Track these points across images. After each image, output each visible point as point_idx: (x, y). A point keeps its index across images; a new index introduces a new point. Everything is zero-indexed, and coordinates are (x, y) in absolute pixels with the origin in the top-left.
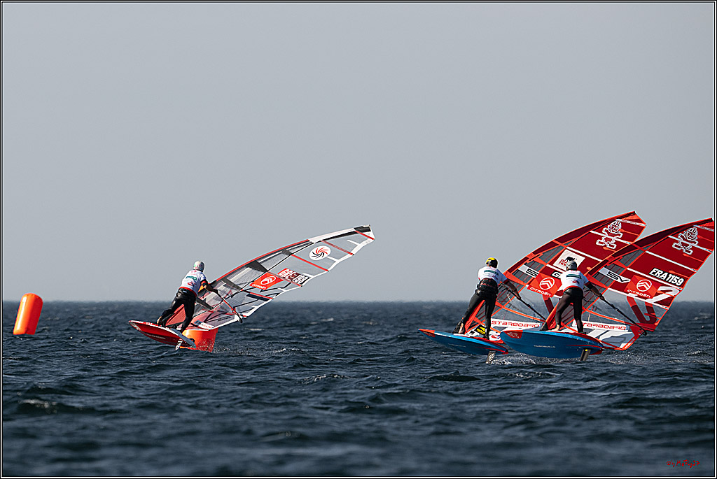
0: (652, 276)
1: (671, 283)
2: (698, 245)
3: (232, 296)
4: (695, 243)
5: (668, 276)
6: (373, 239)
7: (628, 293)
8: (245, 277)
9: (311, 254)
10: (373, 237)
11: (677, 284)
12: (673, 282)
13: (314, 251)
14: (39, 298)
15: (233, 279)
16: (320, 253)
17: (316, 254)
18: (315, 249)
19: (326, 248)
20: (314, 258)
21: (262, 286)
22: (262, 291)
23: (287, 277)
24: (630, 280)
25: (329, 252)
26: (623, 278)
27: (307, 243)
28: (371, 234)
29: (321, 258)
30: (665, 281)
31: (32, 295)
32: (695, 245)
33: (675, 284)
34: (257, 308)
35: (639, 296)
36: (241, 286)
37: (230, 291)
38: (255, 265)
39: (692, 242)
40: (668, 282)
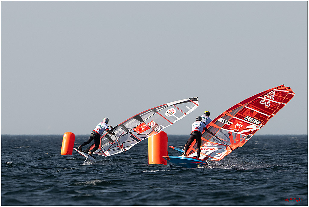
0: (245, 120)
1: (254, 123)
2: (274, 100)
3: (124, 135)
4: (272, 99)
5: (253, 120)
6: (198, 105)
7: (230, 130)
8: (132, 124)
9: (166, 113)
10: (198, 104)
11: (257, 124)
12: (255, 123)
13: (168, 111)
14: (73, 134)
15: (126, 125)
16: (171, 112)
17: (169, 113)
18: (169, 110)
19: (174, 109)
20: (167, 115)
21: (139, 131)
22: (138, 134)
23: (152, 127)
24: (233, 123)
25: (175, 112)
26: (230, 122)
27: (165, 106)
28: (197, 102)
29: (170, 116)
30: (251, 122)
31: (69, 132)
32: (272, 101)
33: (256, 124)
34: (133, 145)
35: (235, 131)
36: (129, 130)
37: (124, 132)
38: (138, 117)
39: (270, 99)
40: (252, 123)
